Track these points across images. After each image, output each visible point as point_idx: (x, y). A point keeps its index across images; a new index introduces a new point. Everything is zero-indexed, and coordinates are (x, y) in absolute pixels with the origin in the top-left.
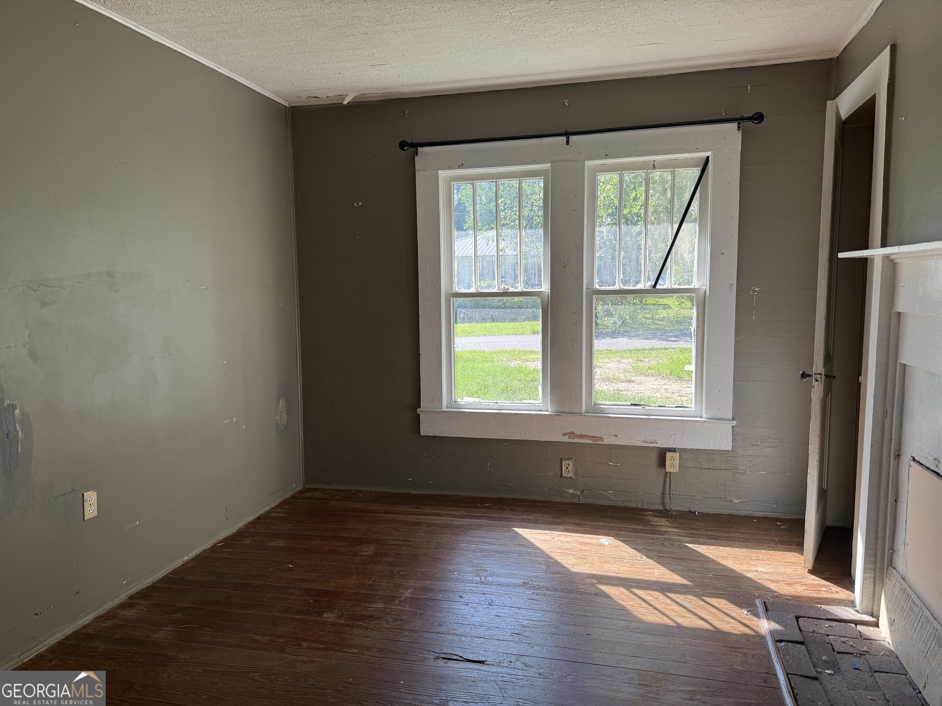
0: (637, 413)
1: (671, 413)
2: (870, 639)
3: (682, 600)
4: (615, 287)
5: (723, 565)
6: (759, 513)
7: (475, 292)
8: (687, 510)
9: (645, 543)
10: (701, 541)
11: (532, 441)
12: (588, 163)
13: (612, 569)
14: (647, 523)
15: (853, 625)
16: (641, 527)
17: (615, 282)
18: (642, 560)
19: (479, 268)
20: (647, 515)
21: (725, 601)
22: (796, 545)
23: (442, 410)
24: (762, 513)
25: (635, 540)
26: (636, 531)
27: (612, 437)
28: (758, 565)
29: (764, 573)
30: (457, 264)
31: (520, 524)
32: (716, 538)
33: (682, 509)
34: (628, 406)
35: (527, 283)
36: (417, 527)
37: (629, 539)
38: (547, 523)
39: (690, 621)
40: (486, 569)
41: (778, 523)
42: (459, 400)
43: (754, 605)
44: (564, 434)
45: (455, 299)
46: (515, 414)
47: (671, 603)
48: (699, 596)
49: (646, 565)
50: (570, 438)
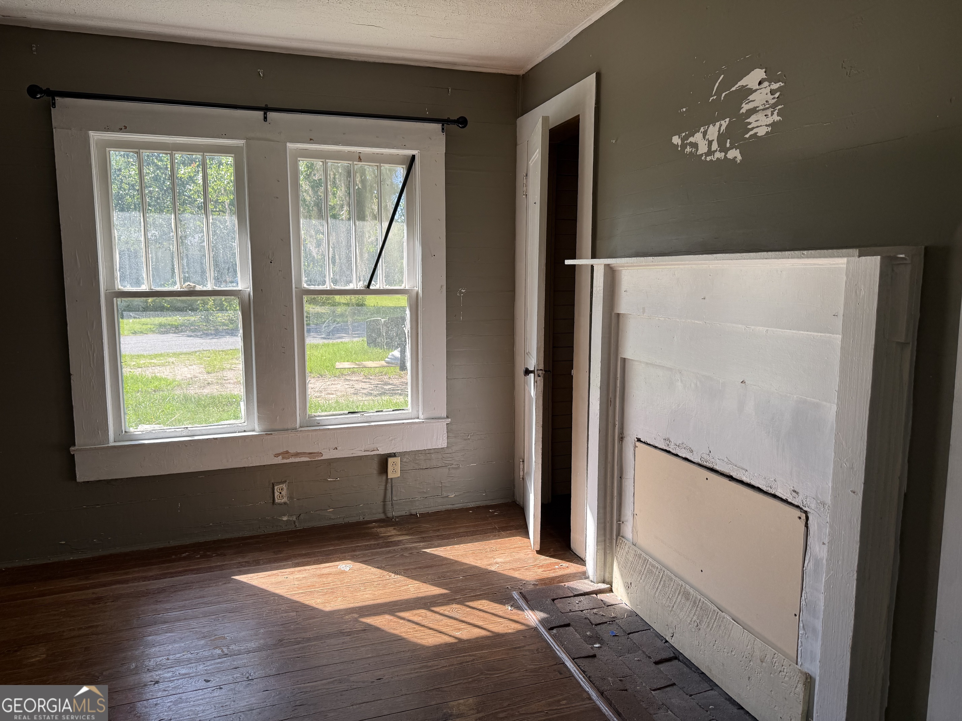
0: (355, 421)
1: (389, 418)
2: (612, 605)
3: (449, 611)
4: (325, 286)
5: (466, 564)
6: (471, 503)
7: (147, 290)
8: (407, 514)
9: (386, 558)
10: (436, 543)
11: (237, 468)
12: (290, 145)
13: (367, 596)
14: (376, 536)
15: (595, 595)
16: (372, 542)
17: (325, 281)
18: (391, 578)
19: (152, 260)
20: (373, 528)
21: (486, 601)
22: (515, 529)
23: (109, 445)
24: (474, 503)
25: (374, 557)
26: (370, 547)
27: (332, 450)
28: (496, 557)
29: (504, 563)
30: (120, 254)
31: (239, 570)
32: (448, 537)
33: (403, 513)
34: (346, 414)
35: (217, 280)
36: (100, 605)
37: (367, 559)
38: (270, 561)
39: (468, 632)
40: (223, 635)
41: (490, 511)
42: (132, 430)
43: (512, 598)
44: (277, 455)
45: (119, 299)
46: (214, 439)
47: (442, 617)
48: (461, 603)
49: (398, 583)
50: (283, 458)
